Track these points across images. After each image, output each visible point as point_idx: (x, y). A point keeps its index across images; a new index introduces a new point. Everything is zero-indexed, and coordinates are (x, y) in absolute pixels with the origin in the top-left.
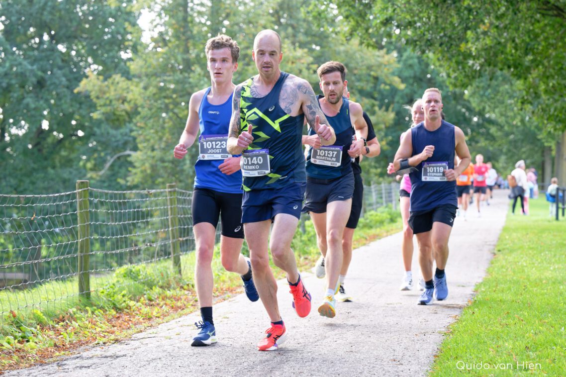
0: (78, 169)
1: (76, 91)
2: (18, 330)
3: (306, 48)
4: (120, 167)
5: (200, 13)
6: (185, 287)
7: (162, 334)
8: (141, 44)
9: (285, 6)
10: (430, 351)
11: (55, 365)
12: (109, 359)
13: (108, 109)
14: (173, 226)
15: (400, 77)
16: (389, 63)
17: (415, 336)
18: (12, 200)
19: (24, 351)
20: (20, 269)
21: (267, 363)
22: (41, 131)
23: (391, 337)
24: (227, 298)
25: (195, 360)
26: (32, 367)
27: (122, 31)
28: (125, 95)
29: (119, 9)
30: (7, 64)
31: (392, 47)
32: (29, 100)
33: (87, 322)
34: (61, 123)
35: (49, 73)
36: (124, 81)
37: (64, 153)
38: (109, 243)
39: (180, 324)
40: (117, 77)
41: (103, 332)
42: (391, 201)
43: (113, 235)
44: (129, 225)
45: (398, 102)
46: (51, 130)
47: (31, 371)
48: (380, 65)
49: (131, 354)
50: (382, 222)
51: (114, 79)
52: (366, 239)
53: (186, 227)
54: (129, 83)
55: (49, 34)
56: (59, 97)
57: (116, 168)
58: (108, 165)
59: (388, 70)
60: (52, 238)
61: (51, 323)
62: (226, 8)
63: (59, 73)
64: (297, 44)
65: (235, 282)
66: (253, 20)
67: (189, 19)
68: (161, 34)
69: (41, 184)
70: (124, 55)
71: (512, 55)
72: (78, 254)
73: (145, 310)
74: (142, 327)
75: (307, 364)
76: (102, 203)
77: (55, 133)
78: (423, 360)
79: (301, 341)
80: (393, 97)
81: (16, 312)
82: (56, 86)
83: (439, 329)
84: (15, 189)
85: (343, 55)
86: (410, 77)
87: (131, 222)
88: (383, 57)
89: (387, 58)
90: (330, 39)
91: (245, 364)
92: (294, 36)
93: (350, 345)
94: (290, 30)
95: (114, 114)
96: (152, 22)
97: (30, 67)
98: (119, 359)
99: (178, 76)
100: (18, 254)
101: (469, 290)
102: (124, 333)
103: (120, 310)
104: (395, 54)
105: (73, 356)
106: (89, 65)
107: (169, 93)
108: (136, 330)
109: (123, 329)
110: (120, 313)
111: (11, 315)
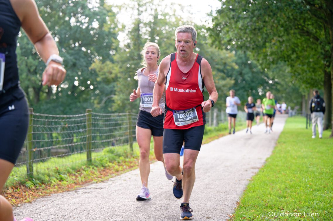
0: (90, 103)
1: (90, 69)
4: (109, 103)
5: (145, 34)
6: (135, 157)
8: (119, 48)
12: (98, 189)
13: (104, 76)
14: (130, 129)
15: (236, 63)
16: (230, 57)
19: (61, 185)
22: (74, 86)
27: (111, 42)
28: (111, 70)
29: (109, 32)
31: (233, 49)
32: (69, 73)
33: (90, 173)
34: (83, 82)
36: (111, 64)
37: (84, 96)
40: (108, 62)
41: (97, 177)
45: (235, 74)
48: (227, 58)
49: (108, 187)
54: (113, 65)
55: (79, 43)
56: (83, 71)
57: (107, 103)
58: (103, 102)
59: (231, 60)
60: (78, 134)
61: (74, 173)
62: (157, 32)
63: (82, 60)
67: (140, 36)
68: (128, 43)
69: (74, 110)
71: (286, 54)
73: (117, 167)
74: (114, 175)
77: (80, 87)
80: (232, 72)
81: (58, 168)
82: (81, 66)
85: (210, 53)
86: (240, 63)
87: (113, 128)
88: (228, 54)
89: (230, 54)
90: (204, 46)
95: (107, 79)
96: (124, 37)
97: (69, 57)
98: (102, 190)
99: (135, 62)
100: (63, 141)
101: (263, 161)
102: (106, 178)
103: (105, 167)
104: (234, 52)
105: (82, 188)
106: (95, 56)
107: (131, 70)
108: (111, 176)
109: (105, 176)
110: (105, 169)
111: (56, 169)
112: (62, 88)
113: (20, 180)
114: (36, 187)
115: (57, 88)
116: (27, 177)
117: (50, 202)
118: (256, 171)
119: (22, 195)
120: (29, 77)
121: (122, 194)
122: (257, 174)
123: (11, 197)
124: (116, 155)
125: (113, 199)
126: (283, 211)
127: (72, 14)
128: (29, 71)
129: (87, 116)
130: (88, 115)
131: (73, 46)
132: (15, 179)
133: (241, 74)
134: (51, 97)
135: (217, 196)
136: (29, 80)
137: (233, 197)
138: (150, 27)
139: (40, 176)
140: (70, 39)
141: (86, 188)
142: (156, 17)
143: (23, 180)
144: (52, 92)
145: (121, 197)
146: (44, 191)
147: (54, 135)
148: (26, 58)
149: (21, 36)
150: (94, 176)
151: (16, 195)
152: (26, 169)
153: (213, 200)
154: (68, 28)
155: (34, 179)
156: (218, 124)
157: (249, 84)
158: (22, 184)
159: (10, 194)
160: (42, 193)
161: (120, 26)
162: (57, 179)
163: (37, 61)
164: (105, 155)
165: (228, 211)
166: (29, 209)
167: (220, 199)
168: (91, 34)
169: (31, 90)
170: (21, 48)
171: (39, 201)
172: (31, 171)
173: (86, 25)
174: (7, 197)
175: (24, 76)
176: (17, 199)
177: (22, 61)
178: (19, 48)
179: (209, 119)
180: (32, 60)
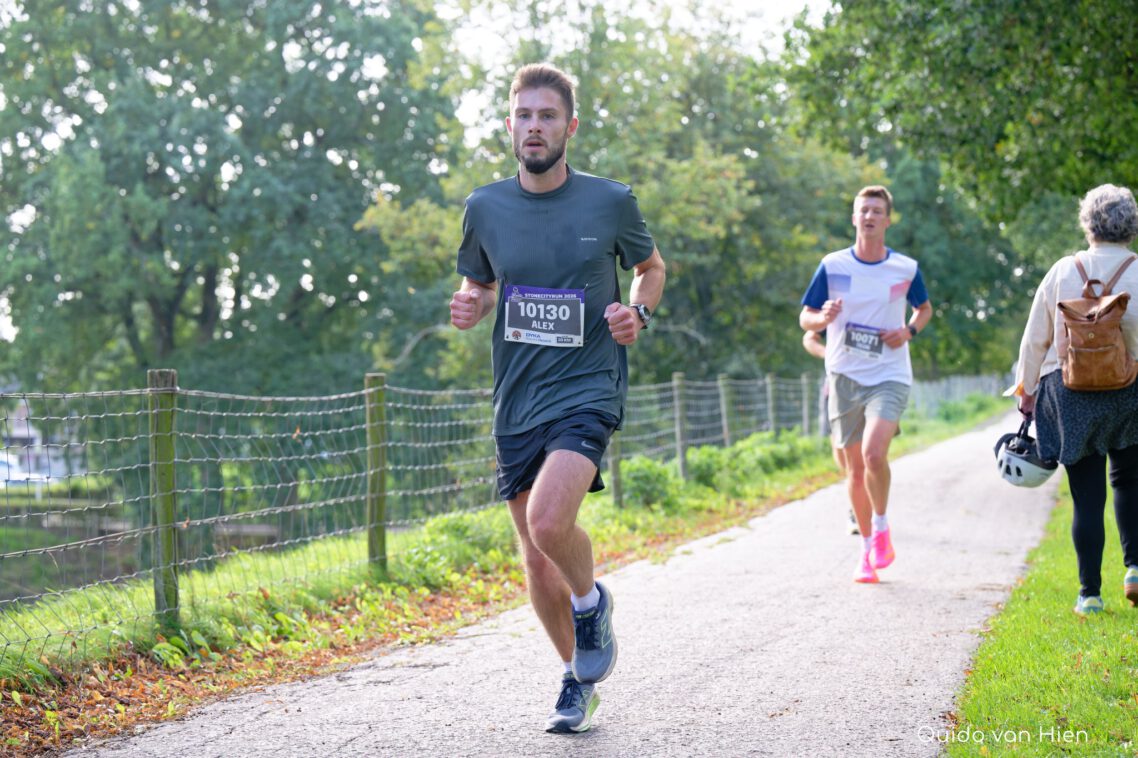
0: (360, 355)
1: (358, 226)
2: (271, 620)
3: (734, 153)
4: (428, 350)
7: (505, 630)
8: (463, 150)
9: (702, 86)
10: (957, 663)
11: (333, 678)
12: (421, 669)
13: (408, 256)
17: (930, 638)
18: (251, 406)
19: (280, 654)
20: (263, 520)
22: (300, 293)
24: (608, 569)
27: (431, 128)
28: (436, 232)
30: (246, 184)
31: (878, 151)
32: (281, 243)
33: (382, 609)
34: (331, 279)
35: (314, 197)
36: (435, 210)
37: (336, 329)
38: (409, 477)
40: (424, 204)
41: (410, 625)
43: (416, 464)
44: (442, 447)
46: (316, 291)
47: (295, 688)
48: (857, 182)
49: (457, 661)
51: (419, 208)
54: (443, 212)
55: (314, 134)
56: (329, 237)
57: (421, 354)
58: (408, 348)
60: (316, 469)
61: (325, 609)
62: (602, 90)
63: (329, 197)
64: (720, 147)
65: (622, 543)
66: (647, 109)
68: (497, 133)
69: (299, 380)
71: (1077, 172)
72: (368, 494)
73: (479, 587)
74: (473, 616)
76: (398, 411)
77: (323, 297)
78: (946, 678)
81: (269, 591)
82: (325, 219)
83: (970, 627)
84: (258, 388)
86: (909, 202)
87: (445, 443)
88: (862, 168)
89: (869, 170)
90: (775, 139)
91: (647, 681)
92: (716, 135)
94: (709, 125)
95: (418, 264)
96: (481, 113)
97: (281, 188)
98: (437, 670)
100: (259, 495)
101: (1018, 560)
102: (444, 627)
103: (435, 588)
104: (883, 164)
105: (361, 664)
106: (377, 183)
108: (463, 622)
109: (442, 620)
110: (435, 594)
111: (261, 594)
112: (254, 300)
113: (134, 638)
114: (190, 661)
115: (237, 300)
116: (157, 626)
117: (252, 719)
118: (1000, 597)
119: (143, 691)
120: (135, 261)
121: (512, 688)
122: (1002, 610)
123: (101, 698)
125: (483, 706)
126: (1126, 745)
127: (290, 30)
128: (135, 237)
129: (367, 400)
130: (370, 395)
131: (294, 144)
132: (115, 631)
133: (910, 243)
134: (217, 335)
135: (867, 691)
136: (135, 272)
137: (927, 694)
139: (205, 619)
140: (283, 120)
141: (374, 666)
142: (598, 37)
143: (144, 636)
144: (218, 315)
145: (513, 696)
146: (223, 677)
147: (226, 472)
148: (123, 192)
149: (106, 110)
150: (401, 620)
151: (123, 693)
152: (152, 596)
153: (856, 707)
154: (274, 81)
155: (182, 633)
158: (142, 650)
159: (99, 687)
160: (214, 683)
161: (466, 71)
162: (267, 633)
163: (164, 201)
164: (433, 541)
165: (919, 748)
166: (176, 745)
167: (882, 702)
168: (360, 102)
169: (139, 307)
170: (105, 155)
171: (209, 716)
172: (173, 603)
173: (339, 68)
174: (90, 698)
175: (115, 256)
176: (128, 705)
177: (107, 200)
178: (98, 155)
179: (801, 408)
180: (146, 199)
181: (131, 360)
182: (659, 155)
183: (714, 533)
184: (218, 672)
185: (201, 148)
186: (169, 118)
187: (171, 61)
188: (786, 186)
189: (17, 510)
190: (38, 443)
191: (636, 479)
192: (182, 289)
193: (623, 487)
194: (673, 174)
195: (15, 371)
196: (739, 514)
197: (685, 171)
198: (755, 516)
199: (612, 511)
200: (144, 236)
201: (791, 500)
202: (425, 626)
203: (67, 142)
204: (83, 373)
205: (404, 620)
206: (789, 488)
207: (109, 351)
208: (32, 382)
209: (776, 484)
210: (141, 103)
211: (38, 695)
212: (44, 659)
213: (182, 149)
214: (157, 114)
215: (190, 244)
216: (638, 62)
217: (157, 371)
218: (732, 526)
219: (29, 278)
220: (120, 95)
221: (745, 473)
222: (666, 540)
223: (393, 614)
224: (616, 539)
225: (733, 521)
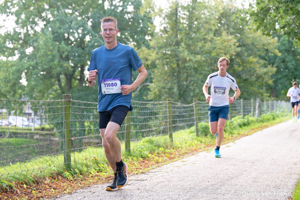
2: (97, 166)
3: (233, 35)
4: (144, 90)
5: (183, 18)
7: (163, 170)
8: (155, 33)
9: (224, 15)
10: (293, 183)
12: (139, 181)
14: (169, 119)
15: (279, 50)
16: (274, 43)
17: (286, 175)
18: (92, 105)
19: (99, 176)
21: (214, 186)
23: (274, 175)
24: (194, 154)
25: (180, 183)
26: (103, 184)
27: (147, 26)
28: (147, 57)
30: (93, 42)
31: (275, 35)
33: (129, 164)
36: (147, 50)
38: (138, 127)
39: (172, 165)
40: (144, 48)
42: (273, 110)
45: (277, 62)
47: (103, 186)
48: (269, 44)
49: (149, 179)
50: (269, 120)
51: (142, 49)
52: (261, 128)
53: (175, 120)
54: (149, 51)
57: (142, 91)
58: (138, 90)
59: (273, 46)
62: (196, 16)
64: (229, 33)
65: (198, 147)
66: (208, 21)
67: (178, 21)
68: (165, 28)
70: (147, 38)
72: (125, 131)
74: (154, 166)
75: (233, 187)
76: (135, 107)
78: (290, 187)
79: (230, 176)
80: (275, 59)
81: (96, 158)
83: (297, 172)
85: (251, 38)
86: (284, 50)
87: (148, 117)
88: (271, 40)
89: (272, 40)
90: (245, 31)
92: (228, 29)
93: (254, 178)
94: (226, 26)
96: (160, 22)
98: (144, 181)
99: (173, 48)
100: (94, 130)
102: (146, 169)
103: (144, 158)
104: (276, 38)
106: (130, 42)
107: (168, 56)
108: (152, 168)
109: (146, 167)
110: (144, 160)
111: (94, 159)
113: (58, 170)
114: (74, 177)
116: (65, 167)
117: (91, 194)
119: (60, 186)
120: (61, 63)
121: (165, 187)
123: (48, 187)
124: (155, 146)
125: (156, 192)
128: (61, 56)
132: (53, 168)
133: (284, 61)
134: (84, 85)
136: (61, 66)
138: (189, 11)
139: (79, 166)
143: (61, 170)
144: (84, 79)
145: (165, 189)
146: (83, 182)
147: (86, 124)
148: (58, 43)
149: (53, 20)
151: (54, 186)
152: (63, 159)
154: (101, 12)
155: (72, 169)
156: (260, 114)
157: (292, 73)
158: (60, 174)
159: (48, 184)
160: (80, 184)
161: (156, 10)
162: (96, 170)
163: (70, 46)
164: (144, 145)
168: (125, 18)
169: (62, 76)
170: (53, 33)
171: (79, 193)
172: (69, 161)
173: (120, 9)
174: (45, 187)
175: (56, 62)
176: (56, 189)
177: (53, 46)
178: (51, 32)
179: (251, 108)
180: (65, 46)
181: (59, 91)
182: (211, 35)
183: (225, 144)
184: (81, 180)
185: (80, 31)
186: (71, 22)
187: (72, 6)
188: (248, 44)
189: (27, 134)
190: (33, 114)
191: (203, 128)
192: (74, 71)
193: (199, 131)
194: (216, 41)
195: (27, 94)
196: (232, 139)
197: (219, 40)
198: (237, 140)
199: (195, 137)
200: (64, 56)
201: (247, 135)
202: (141, 169)
203: (42, 29)
204: (46, 95)
205: (135, 167)
206: (247, 132)
207: (53, 89)
208: (31, 97)
209: (243, 131)
210: (63, 18)
211: (30, 186)
212: (32, 176)
213: (75, 31)
214: (68, 21)
215: (77, 58)
216: (206, 8)
217: (66, 94)
218: (230, 142)
219: (31, 68)
220: (57, 15)
221: (234, 128)
222: (211, 146)
223: (132, 165)
224: (196, 145)
225: (231, 141)
